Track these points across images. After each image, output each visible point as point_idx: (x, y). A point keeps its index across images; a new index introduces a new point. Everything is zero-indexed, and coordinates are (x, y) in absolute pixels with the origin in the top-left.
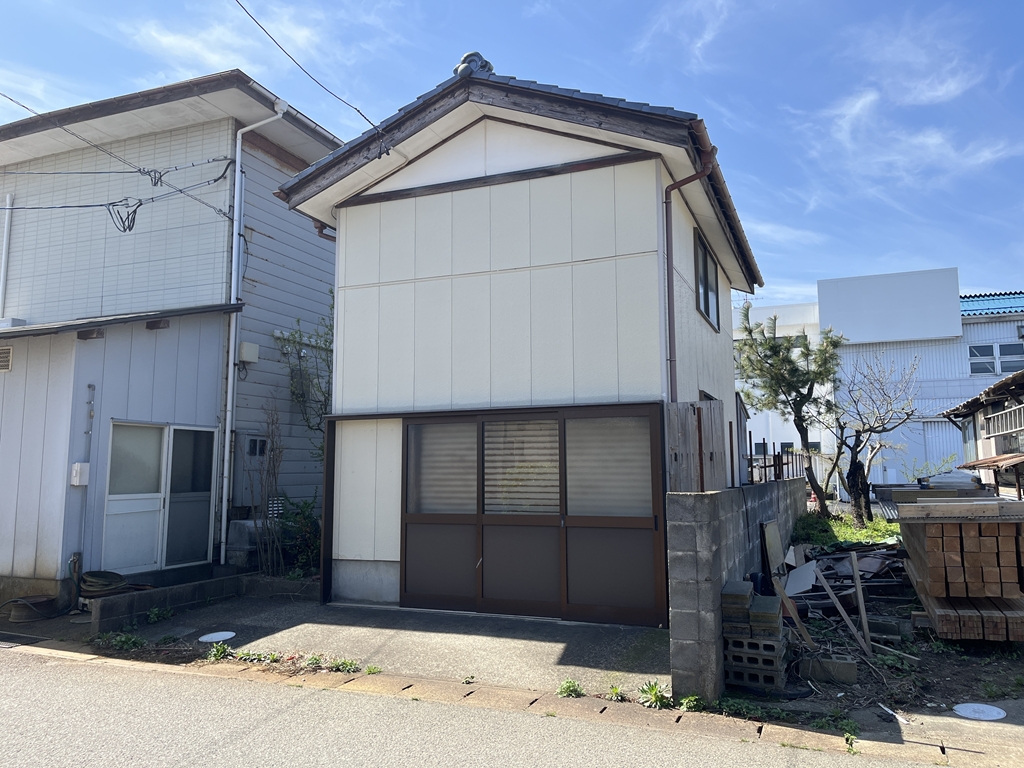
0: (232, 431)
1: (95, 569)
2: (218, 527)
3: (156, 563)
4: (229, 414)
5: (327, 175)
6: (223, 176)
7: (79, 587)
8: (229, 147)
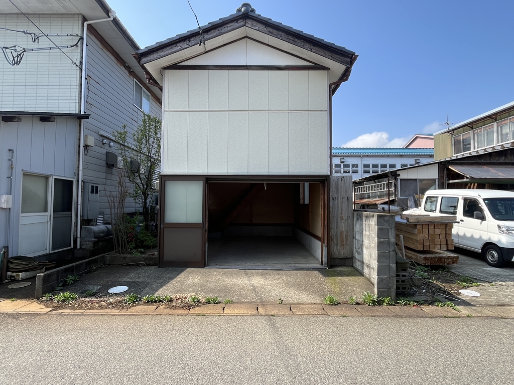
0: (82, 181)
1: (15, 255)
2: (76, 231)
3: (46, 250)
4: (80, 172)
5: (164, 50)
6: (76, 45)
7: (8, 266)
8: (80, 30)
